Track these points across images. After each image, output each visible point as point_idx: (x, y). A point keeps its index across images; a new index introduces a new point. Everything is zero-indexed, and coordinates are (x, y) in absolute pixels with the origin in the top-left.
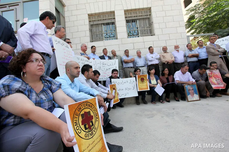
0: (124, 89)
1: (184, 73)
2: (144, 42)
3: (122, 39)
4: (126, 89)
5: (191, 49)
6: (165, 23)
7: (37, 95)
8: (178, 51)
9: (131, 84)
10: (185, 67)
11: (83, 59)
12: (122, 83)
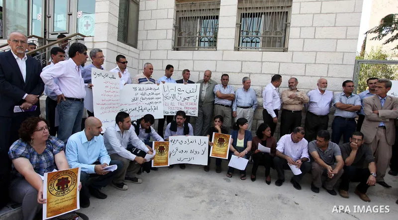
0: (189, 151)
1: (295, 141)
2: (262, 62)
3: (223, 50)
4: (192, 152)
5: (348, 94)
6: (315, 27)
7: (39, 156)
8: (323, 92)
9: (200, 145)
10: (298, 133)
11: (142, 88)
12: (188, 143)
